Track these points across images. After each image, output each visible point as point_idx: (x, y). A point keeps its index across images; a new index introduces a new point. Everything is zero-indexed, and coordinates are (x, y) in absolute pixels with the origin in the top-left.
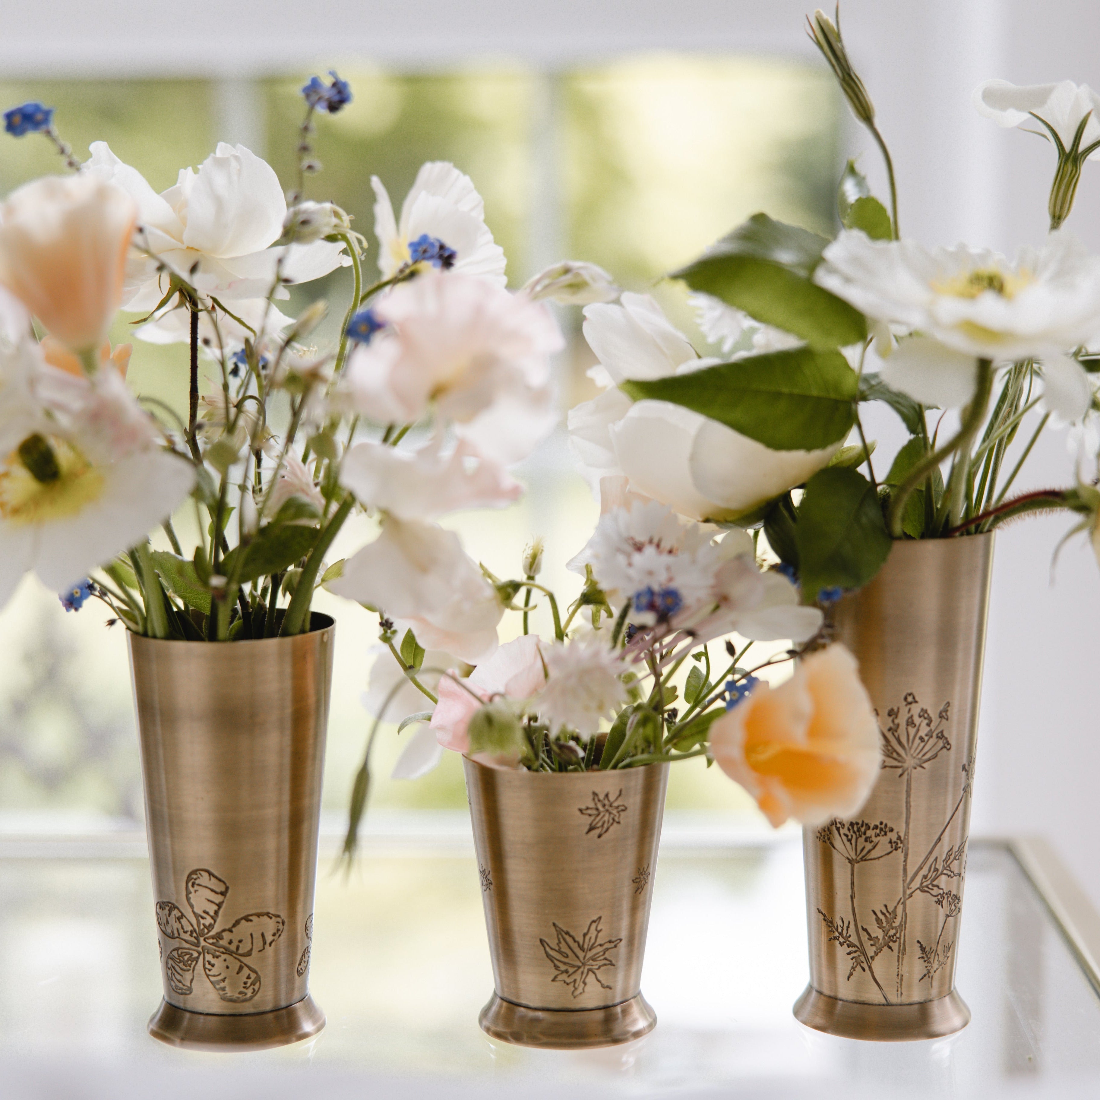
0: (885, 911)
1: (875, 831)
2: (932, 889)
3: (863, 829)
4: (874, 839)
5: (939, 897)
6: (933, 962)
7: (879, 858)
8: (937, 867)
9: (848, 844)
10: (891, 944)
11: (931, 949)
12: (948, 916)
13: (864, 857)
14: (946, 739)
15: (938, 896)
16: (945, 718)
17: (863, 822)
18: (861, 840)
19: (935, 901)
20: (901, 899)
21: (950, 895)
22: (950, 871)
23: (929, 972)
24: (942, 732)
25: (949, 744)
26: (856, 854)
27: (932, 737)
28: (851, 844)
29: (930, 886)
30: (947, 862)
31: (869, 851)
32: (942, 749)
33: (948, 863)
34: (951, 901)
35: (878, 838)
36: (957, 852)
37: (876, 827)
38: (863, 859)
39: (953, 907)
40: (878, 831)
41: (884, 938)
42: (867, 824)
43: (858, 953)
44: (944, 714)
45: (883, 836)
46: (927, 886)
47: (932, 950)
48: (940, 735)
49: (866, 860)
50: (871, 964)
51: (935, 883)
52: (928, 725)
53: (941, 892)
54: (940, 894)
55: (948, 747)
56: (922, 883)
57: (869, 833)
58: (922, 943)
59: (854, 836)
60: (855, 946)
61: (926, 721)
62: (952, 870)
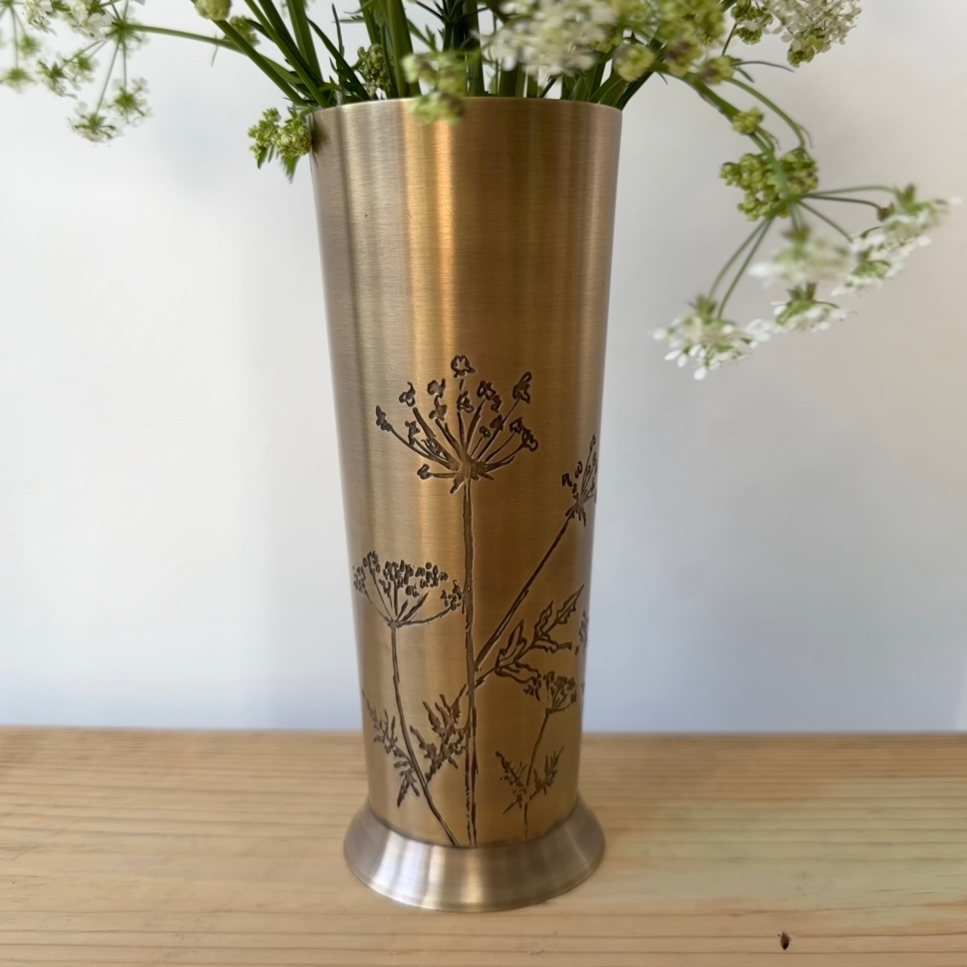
0: (441, 705)
1: (420, 577)
2: (517, 672)
3: (403, 574)
4: (418, 589)
5: (531, 683)
6: (528, 784)
7: (428, 620)
8: (523, 636)
9: (385, 596)
10: (453, 756)
11: (521, 764)
12: (549, 712)
13: (406, 618)
14: (527, 432)
15: (527, 681)
16: (523, 399)
17: (402, 562)
18: (402, 591)
19: (524, 690)
20: (465, 686)
21: (552, 678)
22: (549, 641)
23: (519, 799)
24: (519, 421)
25: (532, 441)
26: (396, 613)
27: (501, 428)
28: (389, 596)
29: (513, 667)
30: (541, 629)
31: (414, 609)
32: (520, 448)
33: (545, 629)
34: (555, 687)
35: (426, 590)
36: (561, 611)
37: (420, 571)
38: (406, 621)
39: (560, 696)
40: (424, 578)
41: (442, 748)
42: (407, 567)
43: (408, 767)
44: (522, 392)
45: (432, 586)
46: (507, 667)
47: (523, 766)
48: (515, 425)
49: (409, 623)
50: (426, 785)
51: (521, 661)
52: (495, 408)
53: (535, 675)
54: (533, 678)
55: (533, 445)
56: (498, 662)
57: (413, 581)
58: (504, 756)
59: (392, 583)
60: (401, 755)
61: (492, 402)
62: (552, 639)
